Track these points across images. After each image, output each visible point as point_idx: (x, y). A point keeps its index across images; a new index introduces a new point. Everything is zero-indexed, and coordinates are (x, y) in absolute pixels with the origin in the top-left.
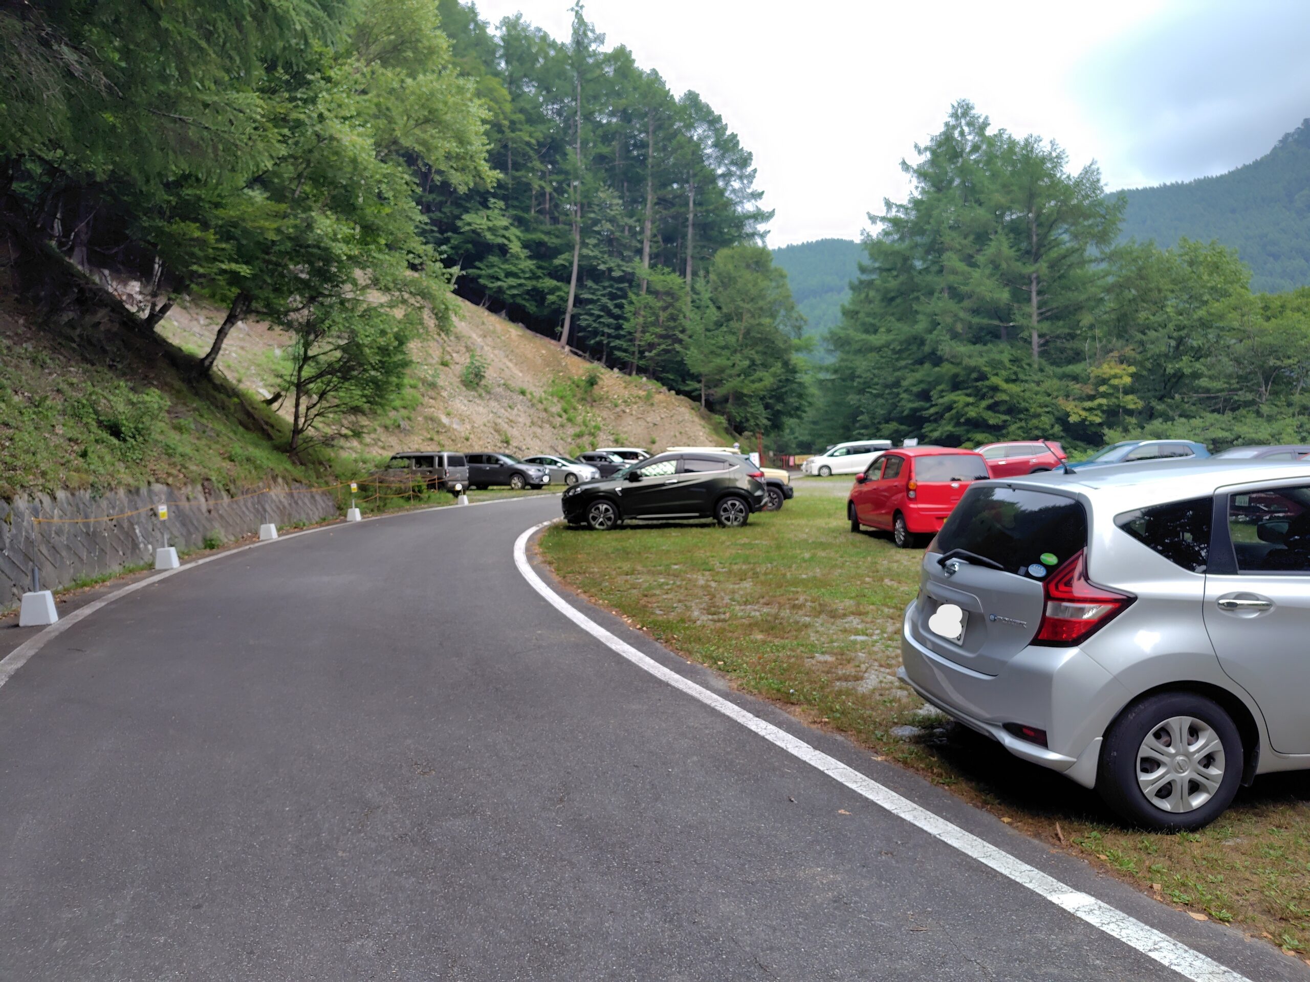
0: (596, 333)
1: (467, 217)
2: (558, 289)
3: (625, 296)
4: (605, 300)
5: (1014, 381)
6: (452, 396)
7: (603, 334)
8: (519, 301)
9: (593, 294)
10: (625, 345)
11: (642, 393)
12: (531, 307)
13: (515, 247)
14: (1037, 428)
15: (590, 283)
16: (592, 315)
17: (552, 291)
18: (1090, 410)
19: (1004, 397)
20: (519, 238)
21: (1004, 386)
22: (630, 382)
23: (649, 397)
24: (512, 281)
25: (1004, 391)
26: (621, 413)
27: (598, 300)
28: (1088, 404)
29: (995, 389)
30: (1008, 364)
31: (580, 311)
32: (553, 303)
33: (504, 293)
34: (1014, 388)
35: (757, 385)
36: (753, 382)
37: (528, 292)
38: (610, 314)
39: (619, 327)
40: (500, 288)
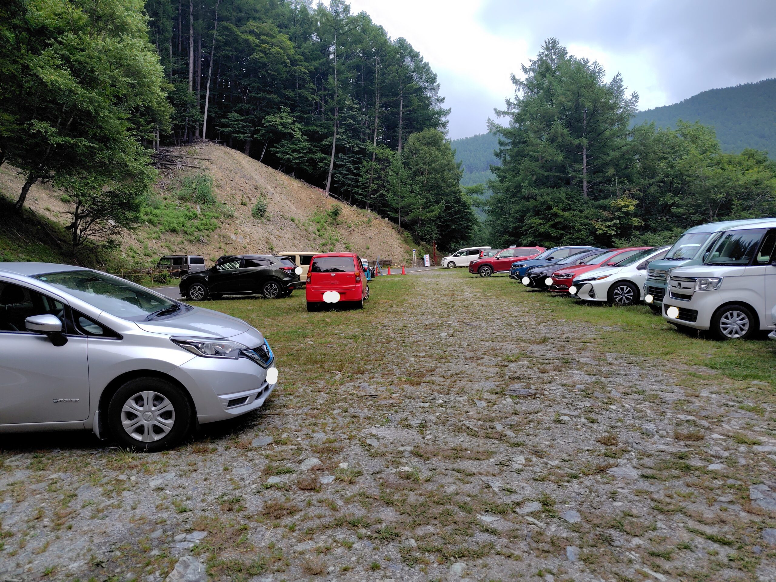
0: (344, 184)
1: (268, 118)
2: (325, 159)
3: (361, 163)
4: (349, 165)
5: (569, 210)
6: (242, 223)
7: (349, 185)
8: (302, 166)
9: (343, 161)
10: (360, 191)
11: (366, 219)
12: (310, 170)
13: (298, 135)
14: (578, 238)
15: (341, 155)
16: (341, 174)
17: (322, 160)
18: (609, 227)
19: (560, 220)
20: (300, 129)
21: (561, 213)
22: (361, 213)
23: (369, 221)
24: (295, 155)
25: (562, 216)
26: (352, 232)
27: (345, 165)
28: (609, 223)
29: (556, 215)
30: (565, 200)
31: (337, 172)
32: (322, 167)
33: (291, 161)
34: (566, 214)
35: (430, 214)
36: (428, 212)
37: (307, 161)
38: (352, 173)
39: (357, 181)
40: (289, 158)
